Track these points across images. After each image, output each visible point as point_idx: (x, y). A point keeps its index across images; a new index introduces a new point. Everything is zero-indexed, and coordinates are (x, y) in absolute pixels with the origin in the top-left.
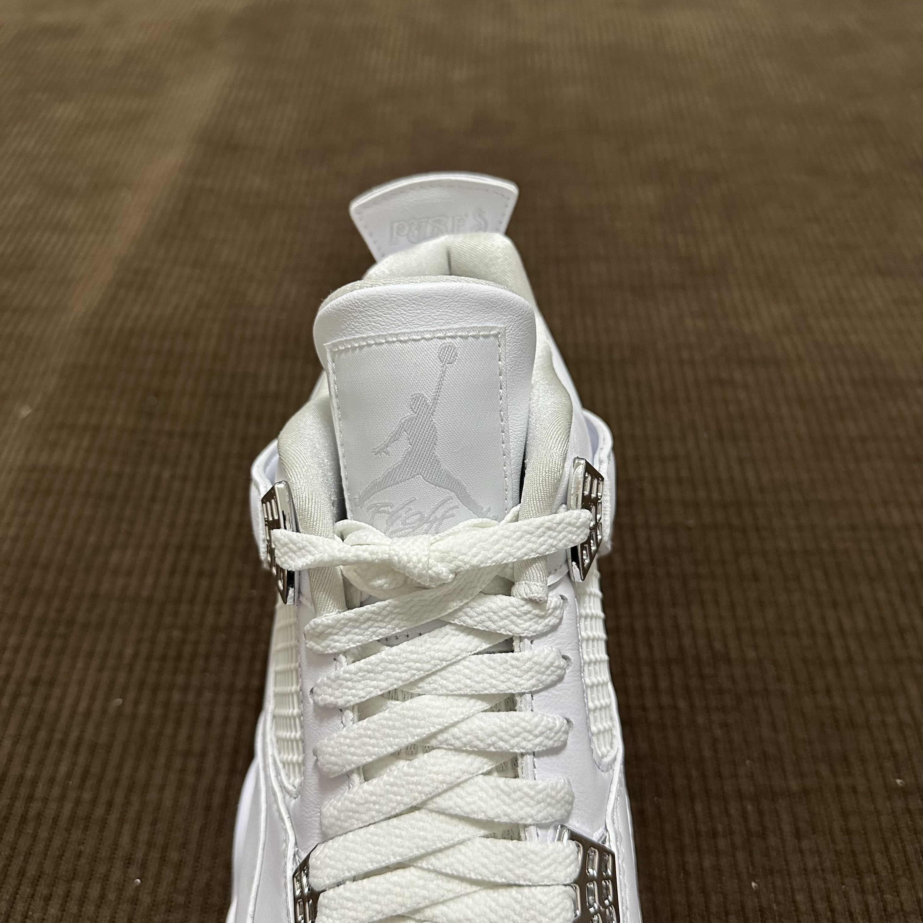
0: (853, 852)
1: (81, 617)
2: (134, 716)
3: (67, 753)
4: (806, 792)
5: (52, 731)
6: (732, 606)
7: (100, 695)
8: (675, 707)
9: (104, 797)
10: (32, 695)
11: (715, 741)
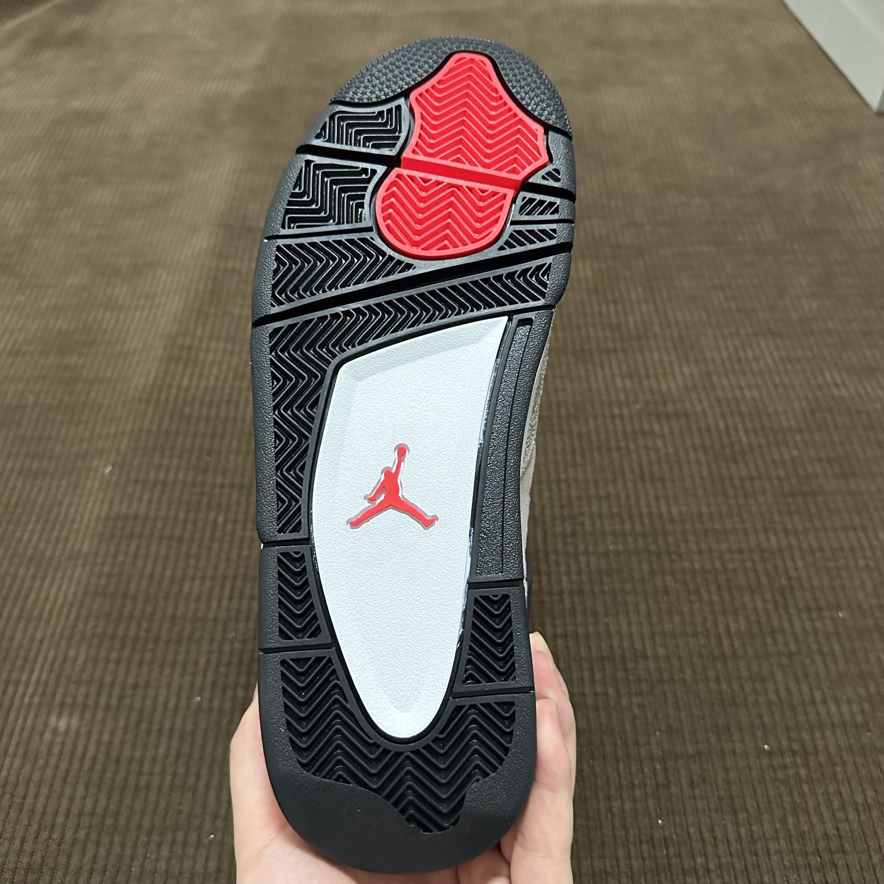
0: (731, 797)
1: (164, 634)
2: (210, 709)
3: (164, 740)
4: (699, 754)
5: (151, 723)
6: (649, 614)
7: (184, 694)
8: (606, 694)
9: (194, 770)
10: (133, 696)
11: (634, 717)
